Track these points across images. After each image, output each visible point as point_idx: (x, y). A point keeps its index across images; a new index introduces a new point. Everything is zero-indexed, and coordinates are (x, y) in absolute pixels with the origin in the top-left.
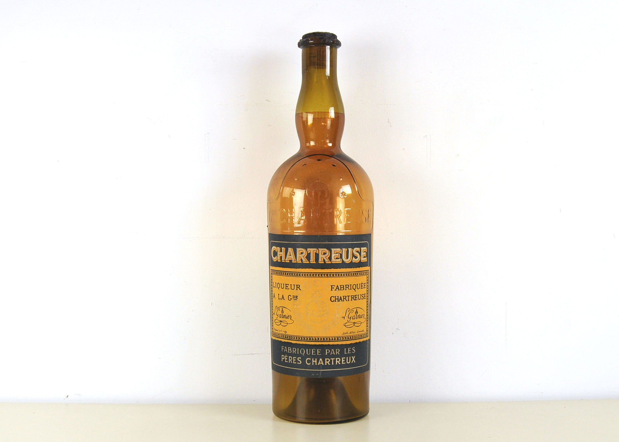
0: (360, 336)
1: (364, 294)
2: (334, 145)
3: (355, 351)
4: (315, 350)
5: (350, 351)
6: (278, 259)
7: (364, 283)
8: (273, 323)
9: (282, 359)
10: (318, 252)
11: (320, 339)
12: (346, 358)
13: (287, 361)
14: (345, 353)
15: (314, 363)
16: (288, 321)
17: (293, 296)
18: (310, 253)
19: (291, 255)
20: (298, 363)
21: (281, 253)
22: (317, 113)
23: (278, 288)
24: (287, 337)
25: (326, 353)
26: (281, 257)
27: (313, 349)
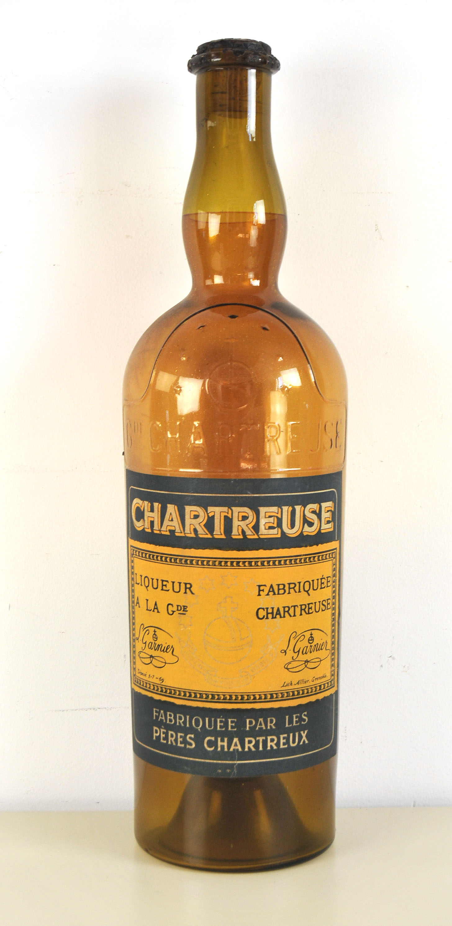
0: (318, 688)
1: (328, 600)
2: (264, 283)
3: (307, 720)
4: (224, 720)
5: (296, 721)
6: (146, 526)
7: (327, 577)
8: (134, 658)
9: (155, 735)
10: (230, 516)
11: (234, 698)
12: (289, 736)
13: (164, 739)
14: (287, 726)
15: (222, 747)
16: (167, 657)
17: (178, 606)
18: (213, 516)
19: (174, 519)
20: (188, 746)
21: (151, 513)
22: (228, 214)
23: (147, 587)
24: (164, 689)
25: (248, 726)
26: (152, 523)
27: (219, 718)
